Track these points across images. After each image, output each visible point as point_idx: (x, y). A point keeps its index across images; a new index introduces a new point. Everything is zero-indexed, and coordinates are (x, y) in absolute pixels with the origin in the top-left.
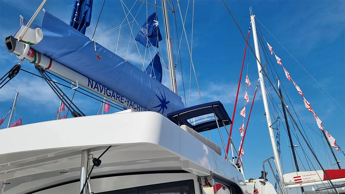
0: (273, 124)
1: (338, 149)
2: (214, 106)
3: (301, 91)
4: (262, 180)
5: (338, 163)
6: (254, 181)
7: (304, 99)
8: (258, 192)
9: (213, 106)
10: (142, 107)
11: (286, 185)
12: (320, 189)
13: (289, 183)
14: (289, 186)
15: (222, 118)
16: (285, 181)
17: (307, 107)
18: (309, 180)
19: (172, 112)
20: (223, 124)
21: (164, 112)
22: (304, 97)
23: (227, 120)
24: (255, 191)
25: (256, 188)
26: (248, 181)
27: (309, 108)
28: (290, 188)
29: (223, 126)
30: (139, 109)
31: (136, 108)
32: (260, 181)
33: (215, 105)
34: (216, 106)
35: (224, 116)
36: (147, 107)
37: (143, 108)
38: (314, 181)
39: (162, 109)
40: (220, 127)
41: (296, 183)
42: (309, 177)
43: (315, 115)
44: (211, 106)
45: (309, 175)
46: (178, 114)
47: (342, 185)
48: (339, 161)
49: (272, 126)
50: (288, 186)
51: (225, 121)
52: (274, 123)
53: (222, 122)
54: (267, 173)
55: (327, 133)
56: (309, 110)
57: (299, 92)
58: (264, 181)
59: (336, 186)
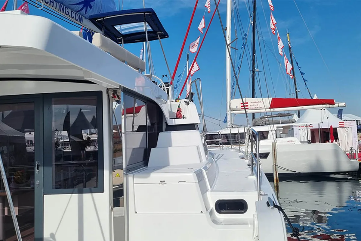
0: (232, 42)
1: (292, 77)
2: (146, 13)
3: (272, 6)
4: (187, 100)
5: (296, 93)
6: (180, 100)
7: (271, 15)
8: (181, 112)
9: (144, 14)
10: (56, 2)
11: (232, 110)
12: (264, 117)
13: (234, 109)
14: (235, 112)
15: (157, 29)
16: (231, 107)
17: (271, 27)
18: (255, 107)
19: (98, 13)
20: (158, 37)
21: (87, 12)
22: (272, 13)
23: (163, 33)
24: (178, 110)
25: (180, 108)
26: (174, 101)
27: (273, 28)
28: (235, 114)
29: (158, 39)
30: (52, 3)
31: (48, 2)
32: (185, 101)
33: (148, 12)
34: (149, 14)
35: (159, 28)
36: (64, 3)
37: (58, 4)
38: (261, 108)
39: (85, 8)
40: (149, 40)
41: (242, 109)
42: (256, 104)
43: (279, 36)
44: (143, 14)
45: (257, 102)
46: (103, 18)
47: (287, 115)
48: (298, 91)
49: (230, 45)
50: (233, 111)
51: (161, 33)
52: (234, 41)
53: (157, 34)
54: (194, 94)
55: (286, 58)
56: (273, 30)
57: (270, 6)
58: (189, 101)
59: (281, 115)
